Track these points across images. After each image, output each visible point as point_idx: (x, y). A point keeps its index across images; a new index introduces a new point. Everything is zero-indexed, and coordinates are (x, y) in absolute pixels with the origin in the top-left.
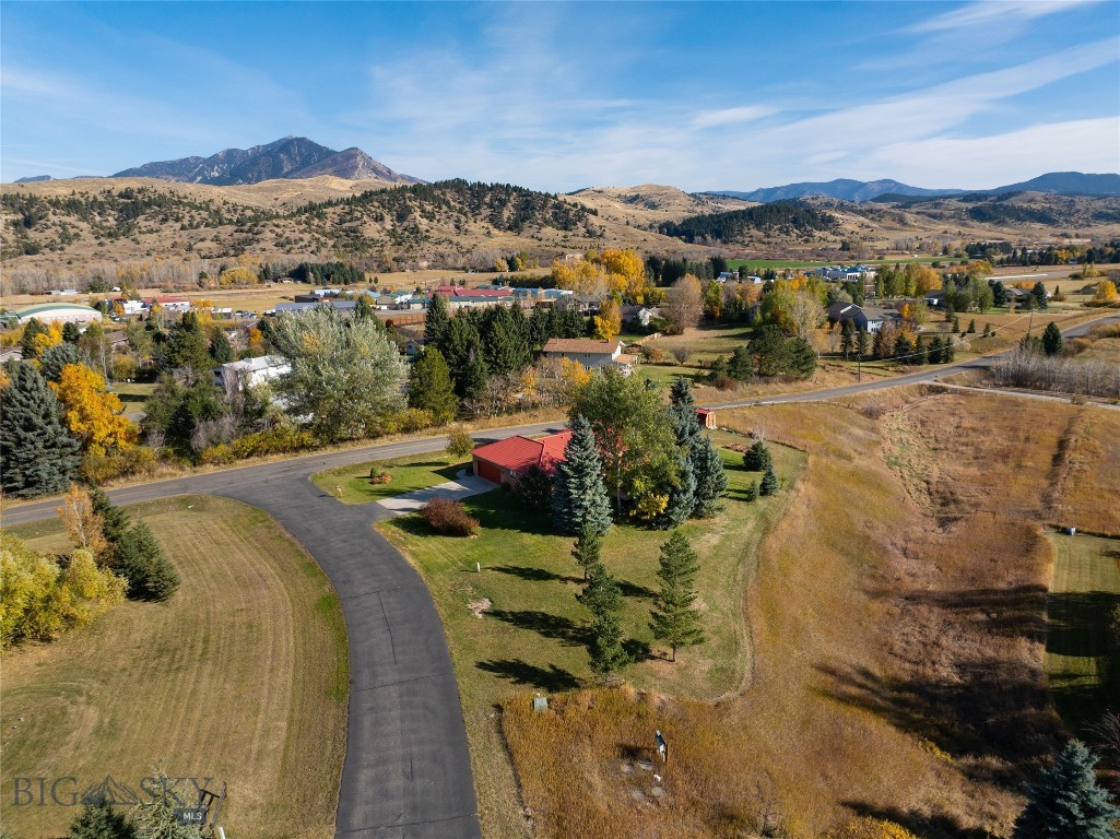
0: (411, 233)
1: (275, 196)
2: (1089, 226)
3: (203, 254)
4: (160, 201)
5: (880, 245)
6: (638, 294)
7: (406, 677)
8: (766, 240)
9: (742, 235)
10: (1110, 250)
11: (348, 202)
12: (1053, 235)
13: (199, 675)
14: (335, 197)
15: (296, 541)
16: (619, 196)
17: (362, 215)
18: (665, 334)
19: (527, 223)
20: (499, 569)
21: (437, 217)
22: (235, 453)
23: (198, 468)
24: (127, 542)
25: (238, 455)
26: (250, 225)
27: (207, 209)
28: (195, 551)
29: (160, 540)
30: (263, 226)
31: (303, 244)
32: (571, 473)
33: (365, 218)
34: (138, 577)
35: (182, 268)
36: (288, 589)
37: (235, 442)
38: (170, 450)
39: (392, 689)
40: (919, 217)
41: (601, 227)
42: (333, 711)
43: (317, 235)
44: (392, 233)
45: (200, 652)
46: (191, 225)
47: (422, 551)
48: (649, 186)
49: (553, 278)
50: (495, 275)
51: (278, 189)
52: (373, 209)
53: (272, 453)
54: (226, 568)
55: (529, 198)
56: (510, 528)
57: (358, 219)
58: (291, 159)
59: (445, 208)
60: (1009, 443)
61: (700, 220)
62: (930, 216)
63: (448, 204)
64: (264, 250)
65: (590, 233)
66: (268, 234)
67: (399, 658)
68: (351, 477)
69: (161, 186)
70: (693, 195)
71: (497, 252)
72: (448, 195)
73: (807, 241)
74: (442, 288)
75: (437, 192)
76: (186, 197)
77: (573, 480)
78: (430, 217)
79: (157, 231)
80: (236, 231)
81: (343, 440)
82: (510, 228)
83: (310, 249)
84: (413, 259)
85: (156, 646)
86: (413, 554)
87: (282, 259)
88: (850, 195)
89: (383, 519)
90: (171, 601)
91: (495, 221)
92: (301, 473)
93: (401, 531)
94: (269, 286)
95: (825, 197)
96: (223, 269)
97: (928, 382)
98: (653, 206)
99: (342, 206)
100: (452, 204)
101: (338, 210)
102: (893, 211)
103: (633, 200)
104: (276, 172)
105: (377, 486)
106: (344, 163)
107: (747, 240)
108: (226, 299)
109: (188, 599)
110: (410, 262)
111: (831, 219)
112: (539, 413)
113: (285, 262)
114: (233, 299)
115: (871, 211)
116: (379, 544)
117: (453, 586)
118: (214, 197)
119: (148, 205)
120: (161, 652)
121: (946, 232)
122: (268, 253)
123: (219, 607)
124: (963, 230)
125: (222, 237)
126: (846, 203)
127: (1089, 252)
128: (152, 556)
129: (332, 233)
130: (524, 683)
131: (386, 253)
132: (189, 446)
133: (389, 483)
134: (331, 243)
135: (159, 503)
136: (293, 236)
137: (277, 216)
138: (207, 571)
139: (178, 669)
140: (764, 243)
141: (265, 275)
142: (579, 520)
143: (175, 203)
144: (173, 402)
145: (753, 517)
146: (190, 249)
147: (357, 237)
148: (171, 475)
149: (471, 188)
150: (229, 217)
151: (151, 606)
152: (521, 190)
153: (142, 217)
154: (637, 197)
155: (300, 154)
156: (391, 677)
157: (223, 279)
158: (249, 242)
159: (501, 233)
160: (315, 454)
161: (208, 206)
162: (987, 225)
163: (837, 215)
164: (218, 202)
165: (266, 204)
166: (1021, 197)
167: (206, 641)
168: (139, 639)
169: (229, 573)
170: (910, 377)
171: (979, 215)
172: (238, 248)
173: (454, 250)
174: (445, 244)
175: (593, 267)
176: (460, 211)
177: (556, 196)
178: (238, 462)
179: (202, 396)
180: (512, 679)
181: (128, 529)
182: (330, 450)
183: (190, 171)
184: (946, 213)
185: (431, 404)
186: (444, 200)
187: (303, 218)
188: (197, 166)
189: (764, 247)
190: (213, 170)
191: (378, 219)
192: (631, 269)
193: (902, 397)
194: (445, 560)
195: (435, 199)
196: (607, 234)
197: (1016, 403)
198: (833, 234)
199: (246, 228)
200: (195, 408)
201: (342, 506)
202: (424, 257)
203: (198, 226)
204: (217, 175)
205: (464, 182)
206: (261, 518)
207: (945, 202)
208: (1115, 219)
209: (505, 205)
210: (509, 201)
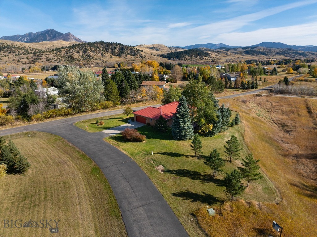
0: (88, 57)
1: (45, 46)
2: (275, 56)
3: (23, 63)
4: (8, 47)
5: (222, 61)
6: (162, 71)
7: (144, 203)
8: (191, 59)
9: (184, 58)
10: (284, 61)
11: (68, 48)
12: (266, 58)
13: (45, 209)
14: (64, 46)
15: (75, 147)
16: (148, 47)
17: (73, 51)
18: (171, 82)
19: (123, 54)
20: (160, 153)
21: (96, 52)
22: (44, 117)
23: (30, 122)
24: (5, 149)
25: (45, 117)
26: (38, 54)
27: (24, 49)
28: (34, 152)
29: (19, 148)
30: (42, 54)
31: (55, 60)
32: (180, 117)
33: (74, 52)
34: (11, 164)
35: (17, 67)
36: (76, 165)
37: (44, 113)
38: (20, 116)
39: (140, 209)
40: (231, 53)
41: (144, 55)
42: (116, 223)
43: (59, 57)
44: (82, 57)
45: (43, 197)
46: (19, 54)
47: (126, 148)
48: (157, 44)
49: (133, 68)
50: (115, 69)
51: (46, 44)
52: (76, 50)
53: (58, 116)
54: (48, 158)
55: (123, 47)
56: (156, 138)
57: (71, 52)
58: (49, 36)
59: (98, 49)
60: (290, 109)
61: (172, 54)
62: (234, 53)
63: (99, 48)
64: (43, 62)
65: (141, 57)
66: (44, 57)
67: (137, 194)
68: (89, 123)
69: (9, 42)
70: (168, 47)
71: (114, 62)
72: (99, 46)
73: (202, 60)
74: (99, 72)
75: (95, 45)
76: (17, 46)
77: (181, 119)
78: (94, 52)
79: (8, 56)
80: (34, 56)
81: (83, 112)
82: (118, 55)
83: (57, 61)
84: (89, 64)
85: (22, 195)
86: (123, 149)
87: (48, 64)
88: (212, 47)
89: (107, 137)
90: (26, 173)
91: (113, 53)
92: (70, 123)
93: (115, 141)
94: (45, 72)
95: (205, 48)
96: (30, 67)
97: (255, 93)
98: (158, 50)
99: (66, 49)
100: (100, 48)
101: (65, 50)
102: (224, 51)
103: (152, 48)
104: (45, 40)
105: (100, 126)
106: (66, 37)
107: (185, 59)
108: (32, 76)
109: (34, 172)
110: (88, 65)
111: (208, 54)
112: (147, 102)
113: (50, 65)
114: (34, 76)
115: (218, 52)
116: (108, 146)
117: (145, 160)
118: (26, 46)
119: (4, 48)
120: (25, 198)
121: (239, 57)
122: (44, 63)
123: (48, 175)
124: (243, 57)
125: (29, 58)
126: (211, 49)
127: (279, 62)
128: (16, 155)
129: (64, 57)
130: (196, 201)
131: (81, 62)
132: (27, 114)
133: (104, 125)
134: (64, 59)
135: (16, 135)
136: (52, 58)
137: (46, 52)
138: (40, 160)
139: (35, 206)
140: (190, 60)
141: (44, 69)
142: (183, 134)
143: (13, 47)
144: (20, 98)
145: (236, 131)
146: (19, 61)
147: (71, 58)
148: (20, 125)
149: (105, 44)
150: (31, 52)
151: (17, 176)
152: (120, 44)
153: (2, 52)
154: (153, 47)
155: (52, 34)
156: (137, 204)
157: (30, 70)
158: (38, 59)
159: (115, 57)
160: (73, 116)
161: (24, 48)
162: (249, 55)
163: (209, 52)
164: (27, 47)
165: (43, 49)
166: (257, 48)
167: (46, 191)
168: (13, 192)
169: (50, 160)
170: (249, 92)
171: (247, 53)
172: (34, 61)
173: (102, 62)
174: (99, 60)
175: (145, 65)
176: (103, 50)
177: (131, 46)
178: (45, 120)
179: (31, 95)
180: (190, 200)
181: (5, 144)
182: (79, 115)
183: (17, 39)
184: (238, 52)
185: (112, 99)
186: (97, 47)
187: (55, 52)
188: (19, 37)
189: (190, 61)
190: (25, 39)
191: (78, 52)
192: (156, 66)
193: (250, 98)
194: (137, 151)
195: (95, 47)
196: (146, 57)
197: (285, 98)
198: (209, 57)
199: (37, 55)
200: (28, 100)
201: (89, 133)
202: (92, 63)
203: (21, 54)
204: (26, 40)
205: (103, 42)
206: (58, 139)
207: (238, 49)
208: (282, 54)
209: (116, 49)
210: (117, 47)
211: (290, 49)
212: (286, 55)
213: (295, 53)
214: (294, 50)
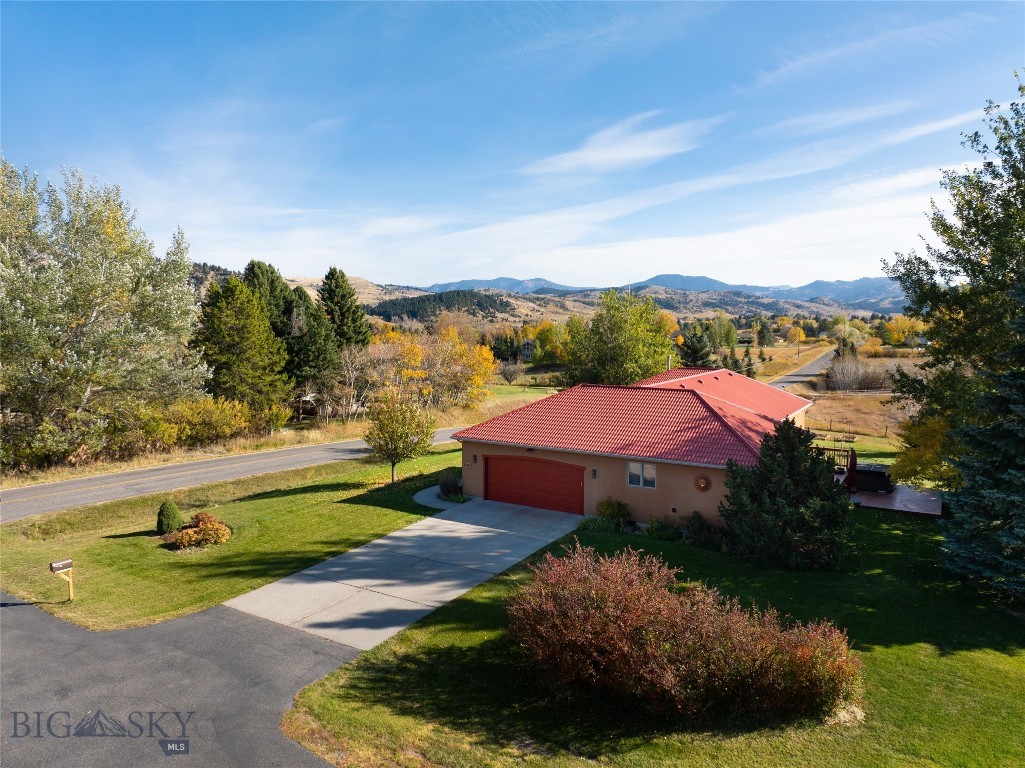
9: (435, 315)
16: (311, 285)
40: (577, 304)
55: (228, 277)
61: (393, 303)
62: (583, 303)
70: (378, 286)
73: (491, 321)
88: (514, 288)
102: (554, 299)
111: (507, 304)
115: (538, 299)
126: (513, 294)
133: (236, 542)
152: (219, 269)
163: (512, 301)
185: (246, 390)
198: (512, 315)
207: (592, 293)
208: (718, 306)
209: (201, 283)
210: (206, 279)
211: (738, 294)
212: (729, 308)
213: (753, 303)
214: (749, 297)
